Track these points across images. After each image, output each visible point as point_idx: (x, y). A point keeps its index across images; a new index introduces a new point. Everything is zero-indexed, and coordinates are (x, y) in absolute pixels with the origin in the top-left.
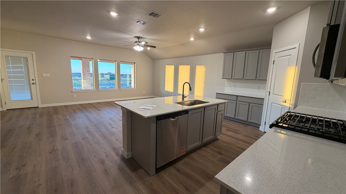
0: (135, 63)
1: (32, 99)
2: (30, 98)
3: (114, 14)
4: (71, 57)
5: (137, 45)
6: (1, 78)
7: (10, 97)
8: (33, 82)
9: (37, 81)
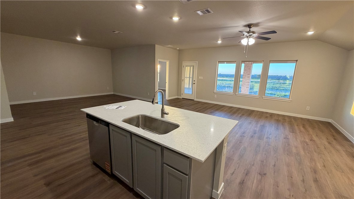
0: (297, 61)
1: (192, 94)
3: (176, 19)
4: (219, 62)
5: (246, 37)
6: (182, 79)
7: (184, 91)
8: (194, 82)
9: (196, 82)
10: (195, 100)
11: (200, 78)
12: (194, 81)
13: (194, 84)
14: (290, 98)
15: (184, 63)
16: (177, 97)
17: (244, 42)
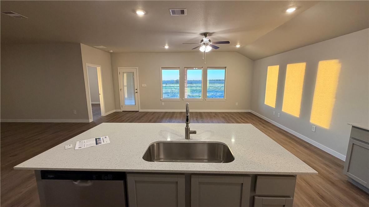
0: (226, 67)
1: (135, 105)
2: (134, 104)
3: (140, 13)
4: (162, 68)
5: (203, 45)
6: (120, 89)
7: (124, 102)
8: (136, 91)
9: (138, 91)
10: (140, 110)
11: (143, 85)
12: (136, 89)
13: (136, 92)
14: (225, 98)
15: (120, 70)
16: (114, 111)
17: (203, 49)
